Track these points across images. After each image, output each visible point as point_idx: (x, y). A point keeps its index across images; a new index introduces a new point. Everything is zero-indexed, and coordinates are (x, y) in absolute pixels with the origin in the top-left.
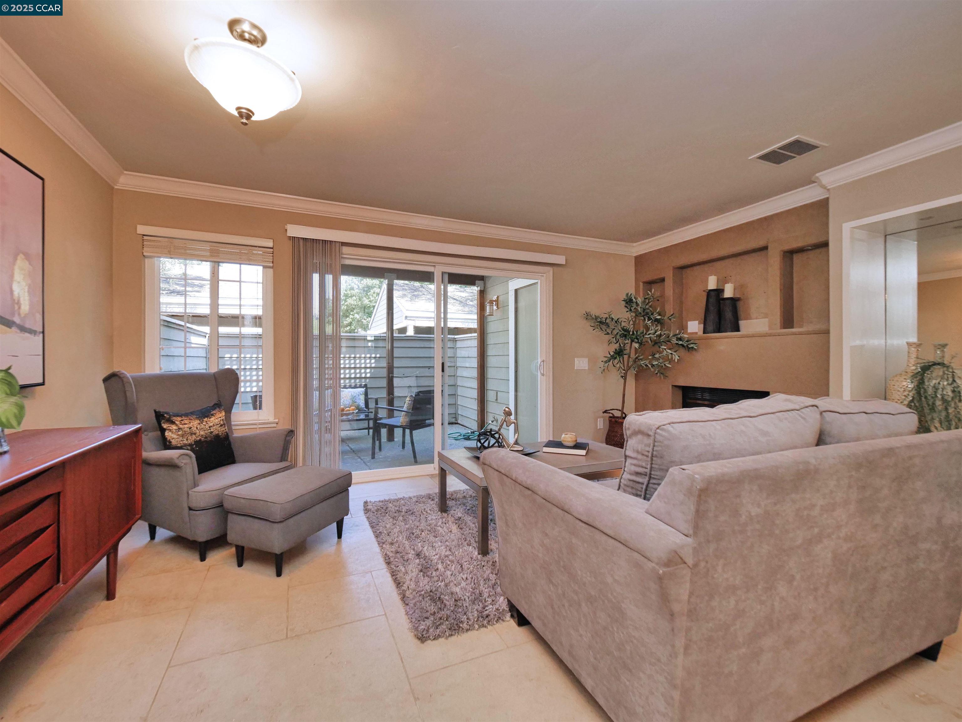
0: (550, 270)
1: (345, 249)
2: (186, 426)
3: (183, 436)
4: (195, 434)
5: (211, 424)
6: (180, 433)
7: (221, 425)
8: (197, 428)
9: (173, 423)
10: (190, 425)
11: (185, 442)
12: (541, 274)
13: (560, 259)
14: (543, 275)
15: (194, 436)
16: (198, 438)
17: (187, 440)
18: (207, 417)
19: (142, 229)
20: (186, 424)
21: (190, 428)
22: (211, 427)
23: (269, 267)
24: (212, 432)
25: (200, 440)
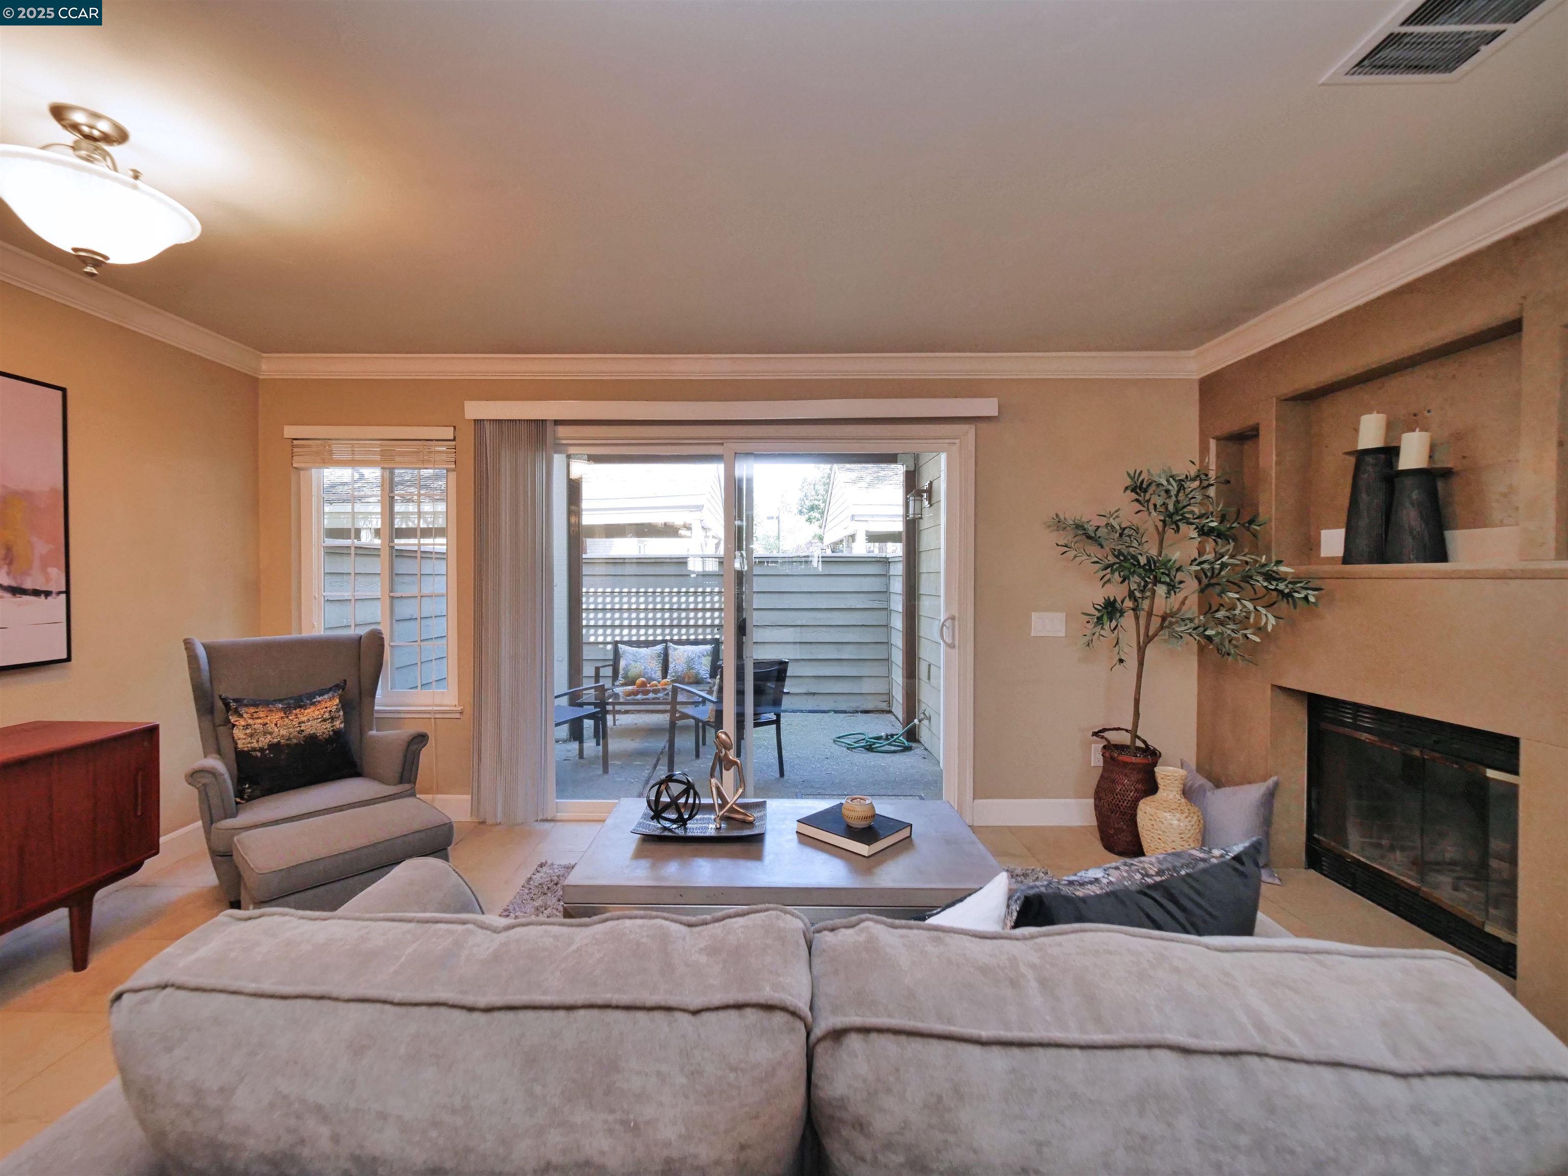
0: (970, 430)
1: (562, 431)
2: (259, 721)
3: (251, 736)
4: (271, 733)
5: (305, 719)
6: (248, 731)
7: (325, 720)
8: (276, 725)
9: (241, 716)
10: (266, 721)
11: (255, 745)
12: (947, 441)
13: (988, 407)
14: (952, 441)
15: (269, 736)
16: (275, 740)
17: (258, 741)
18: (300, 707)
19: (290, 431)
20: (259, 718)
21: (265, 724)
22: (303, 722)
23: (453, 470)
24: (303, 731)
25: (279, 742)
